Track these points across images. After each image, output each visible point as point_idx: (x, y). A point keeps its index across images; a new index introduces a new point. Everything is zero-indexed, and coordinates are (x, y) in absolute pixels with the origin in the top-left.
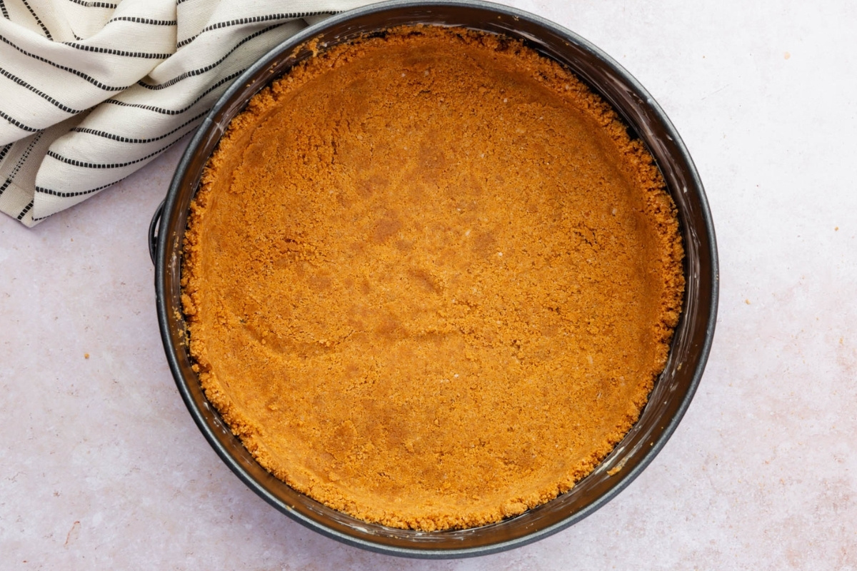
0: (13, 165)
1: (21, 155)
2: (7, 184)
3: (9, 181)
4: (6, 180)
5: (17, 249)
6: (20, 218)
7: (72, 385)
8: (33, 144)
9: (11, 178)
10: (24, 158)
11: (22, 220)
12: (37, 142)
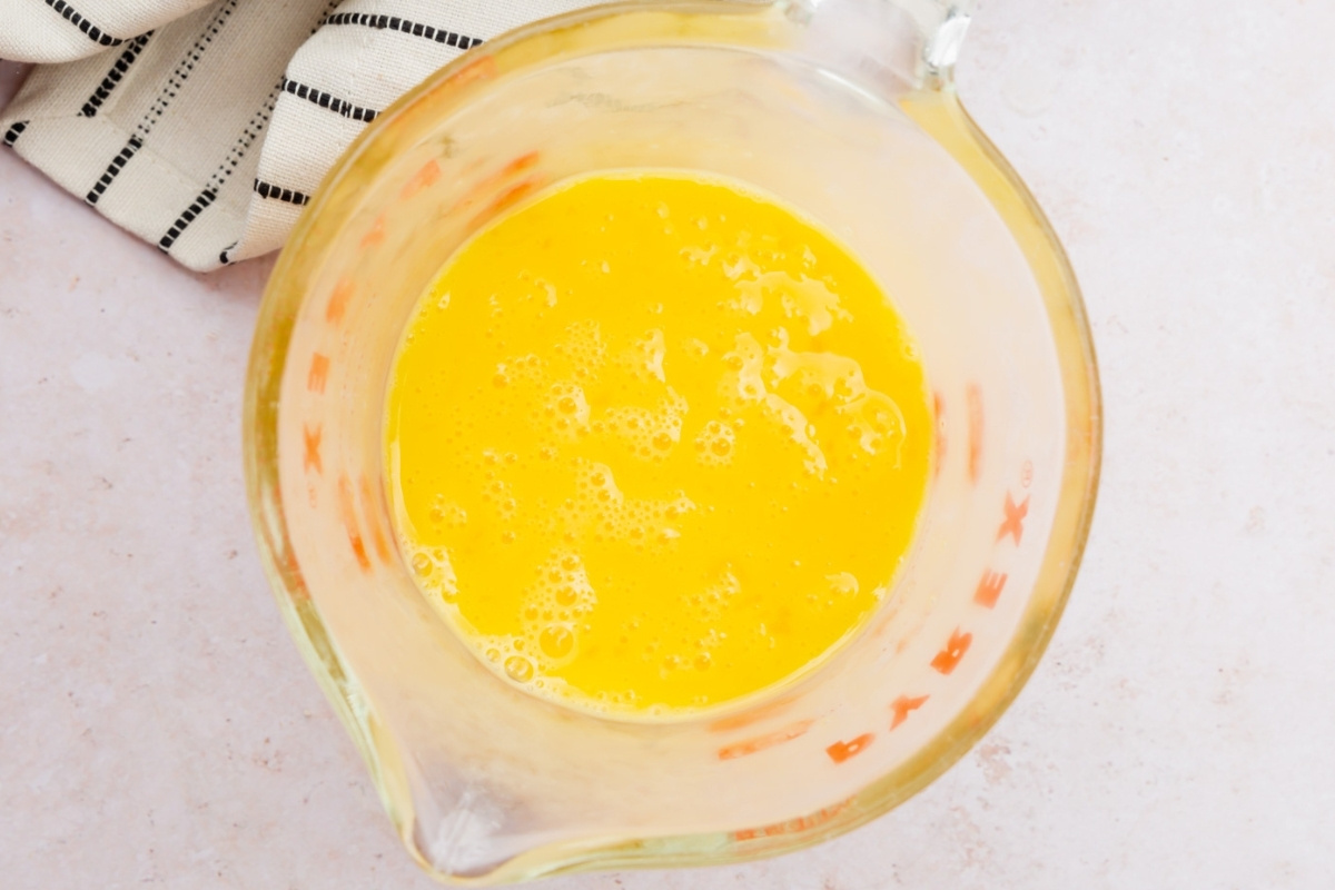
0: (149, 99)
1: (171, 71)
2: (132, 148)
3: (136, 143)
4: (129, 138)
5: (137, 359)
6: (166, 242)
7: (267, 741)
8: (203, 42)
9: (140, 134)
10: (178, 79)
11: (173, 250)
12: (215, 38)
